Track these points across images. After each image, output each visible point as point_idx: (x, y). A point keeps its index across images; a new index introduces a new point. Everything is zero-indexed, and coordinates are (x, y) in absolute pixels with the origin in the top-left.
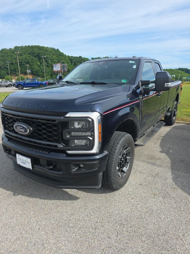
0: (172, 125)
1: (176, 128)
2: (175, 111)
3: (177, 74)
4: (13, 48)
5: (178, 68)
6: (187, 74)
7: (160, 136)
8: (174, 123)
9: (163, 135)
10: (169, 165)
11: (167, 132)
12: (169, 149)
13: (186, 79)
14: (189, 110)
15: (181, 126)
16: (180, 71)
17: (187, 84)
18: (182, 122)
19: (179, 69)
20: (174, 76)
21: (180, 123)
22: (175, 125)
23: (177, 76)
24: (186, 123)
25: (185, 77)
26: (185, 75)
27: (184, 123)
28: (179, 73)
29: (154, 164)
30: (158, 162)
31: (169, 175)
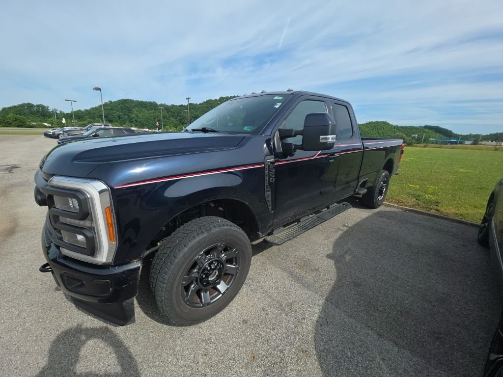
0: (374, 208)
1: (381, 214)
2: (383, 186)
3: (420, 134)
4: (218, 98)
5: (423, 126)
6: (438, 134)
7: (345, 226)
8: (379, 206)
9: (350, 225)
10: (327, 288)
11: (360, 219)
12: (346, 253)
13: (436, 141)
14: (418, 186)
15: (391, 212)
16: (427, 130)
17: (434, 148)
18: (395, 205)
19: (426, 127)
20: (417, 135)
21: (391, 206)
22: (381, 208)
23: (420, 136)
24: (402, 209)
25: (433, 138)
26: (434, 136)
27: (398, 208)
28: (424, 132)
29: (299, 279)
30: (309, 278)
31: (314, 312)
